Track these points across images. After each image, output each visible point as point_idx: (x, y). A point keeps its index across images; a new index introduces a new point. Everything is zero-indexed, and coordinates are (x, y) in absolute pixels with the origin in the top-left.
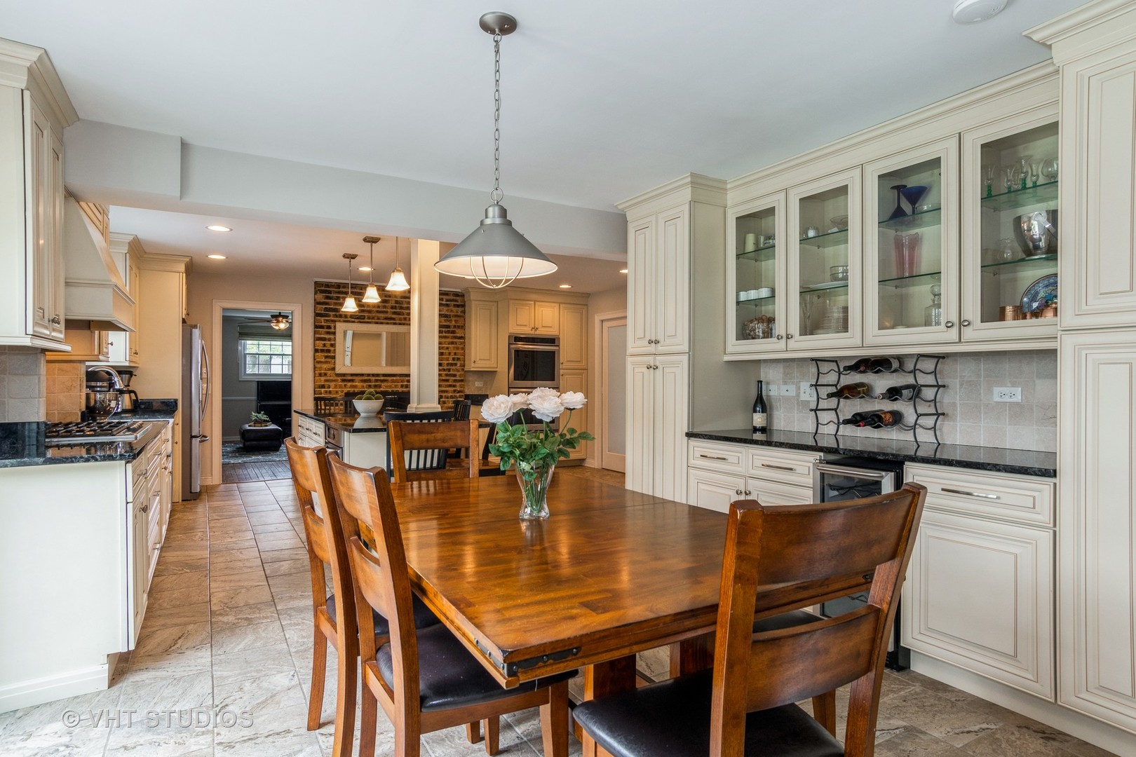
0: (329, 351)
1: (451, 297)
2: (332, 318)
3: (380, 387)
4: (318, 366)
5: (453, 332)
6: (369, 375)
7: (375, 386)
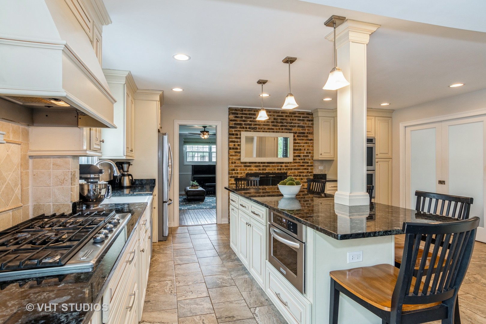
0: (237, 149)
1: (305, 115)
2: (238, 129)
3: (265, 170)
4: (231, 157)
5: (307, 136)
6: (259, 163)
7: (263, 169)
